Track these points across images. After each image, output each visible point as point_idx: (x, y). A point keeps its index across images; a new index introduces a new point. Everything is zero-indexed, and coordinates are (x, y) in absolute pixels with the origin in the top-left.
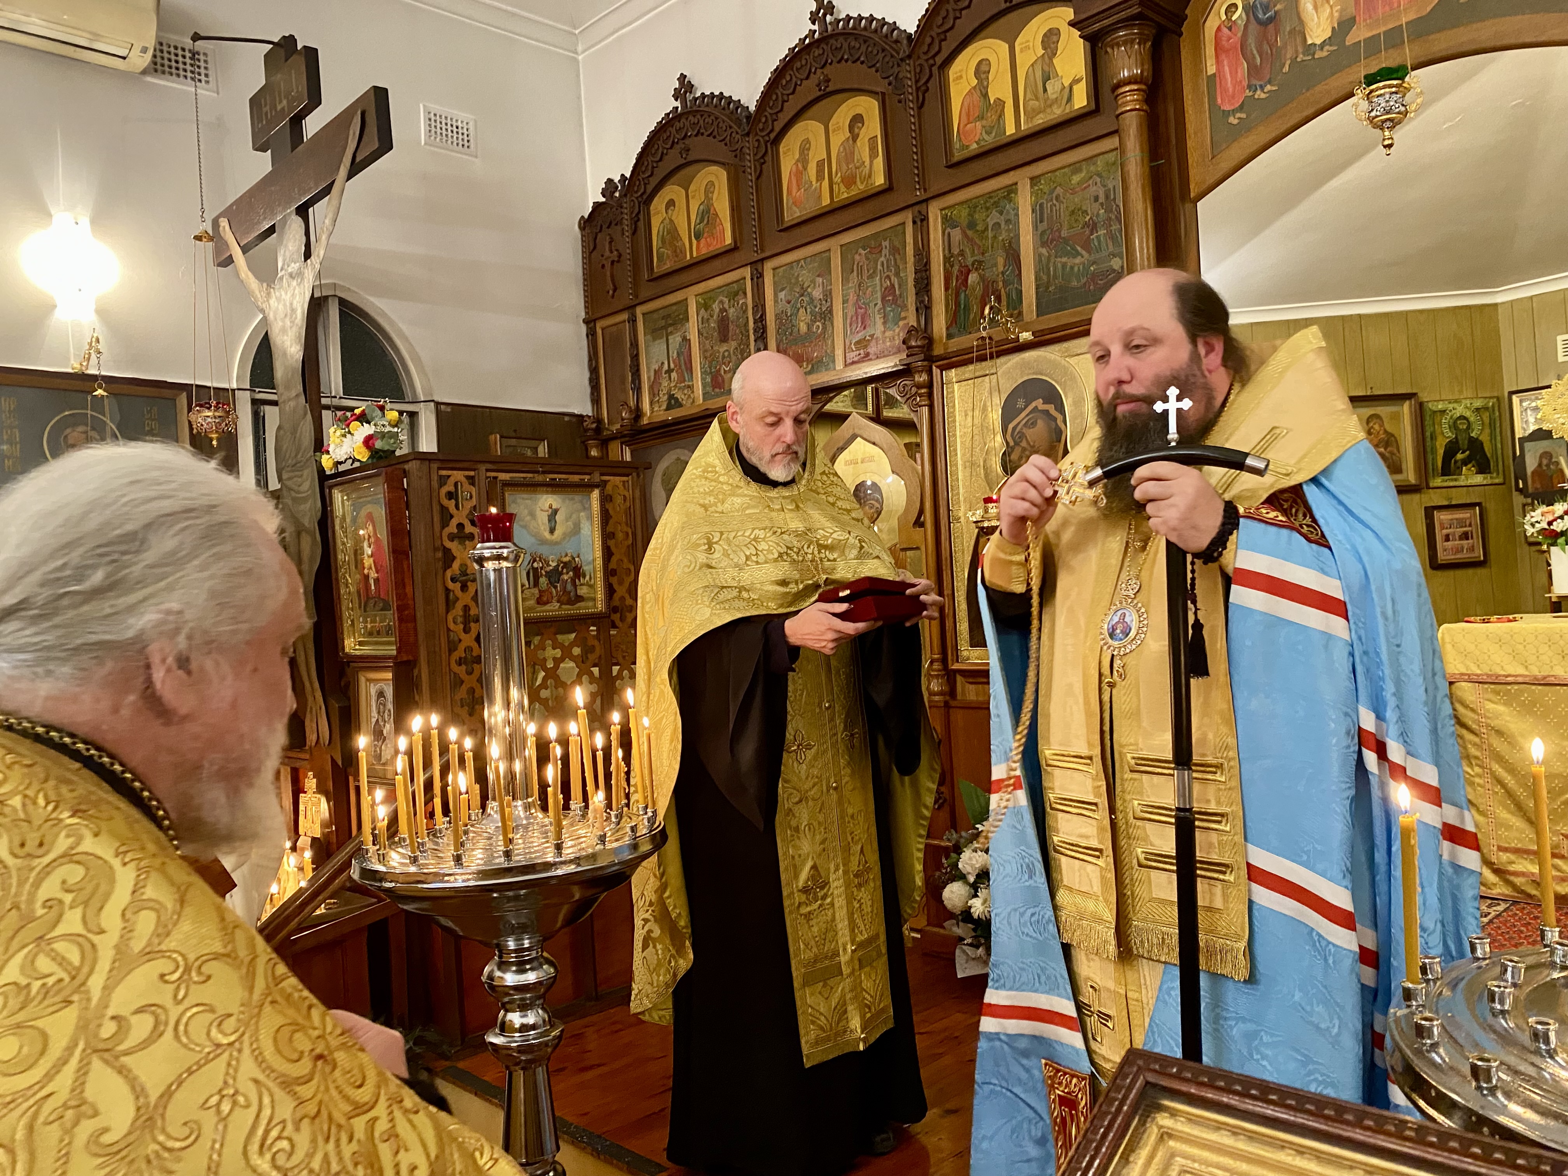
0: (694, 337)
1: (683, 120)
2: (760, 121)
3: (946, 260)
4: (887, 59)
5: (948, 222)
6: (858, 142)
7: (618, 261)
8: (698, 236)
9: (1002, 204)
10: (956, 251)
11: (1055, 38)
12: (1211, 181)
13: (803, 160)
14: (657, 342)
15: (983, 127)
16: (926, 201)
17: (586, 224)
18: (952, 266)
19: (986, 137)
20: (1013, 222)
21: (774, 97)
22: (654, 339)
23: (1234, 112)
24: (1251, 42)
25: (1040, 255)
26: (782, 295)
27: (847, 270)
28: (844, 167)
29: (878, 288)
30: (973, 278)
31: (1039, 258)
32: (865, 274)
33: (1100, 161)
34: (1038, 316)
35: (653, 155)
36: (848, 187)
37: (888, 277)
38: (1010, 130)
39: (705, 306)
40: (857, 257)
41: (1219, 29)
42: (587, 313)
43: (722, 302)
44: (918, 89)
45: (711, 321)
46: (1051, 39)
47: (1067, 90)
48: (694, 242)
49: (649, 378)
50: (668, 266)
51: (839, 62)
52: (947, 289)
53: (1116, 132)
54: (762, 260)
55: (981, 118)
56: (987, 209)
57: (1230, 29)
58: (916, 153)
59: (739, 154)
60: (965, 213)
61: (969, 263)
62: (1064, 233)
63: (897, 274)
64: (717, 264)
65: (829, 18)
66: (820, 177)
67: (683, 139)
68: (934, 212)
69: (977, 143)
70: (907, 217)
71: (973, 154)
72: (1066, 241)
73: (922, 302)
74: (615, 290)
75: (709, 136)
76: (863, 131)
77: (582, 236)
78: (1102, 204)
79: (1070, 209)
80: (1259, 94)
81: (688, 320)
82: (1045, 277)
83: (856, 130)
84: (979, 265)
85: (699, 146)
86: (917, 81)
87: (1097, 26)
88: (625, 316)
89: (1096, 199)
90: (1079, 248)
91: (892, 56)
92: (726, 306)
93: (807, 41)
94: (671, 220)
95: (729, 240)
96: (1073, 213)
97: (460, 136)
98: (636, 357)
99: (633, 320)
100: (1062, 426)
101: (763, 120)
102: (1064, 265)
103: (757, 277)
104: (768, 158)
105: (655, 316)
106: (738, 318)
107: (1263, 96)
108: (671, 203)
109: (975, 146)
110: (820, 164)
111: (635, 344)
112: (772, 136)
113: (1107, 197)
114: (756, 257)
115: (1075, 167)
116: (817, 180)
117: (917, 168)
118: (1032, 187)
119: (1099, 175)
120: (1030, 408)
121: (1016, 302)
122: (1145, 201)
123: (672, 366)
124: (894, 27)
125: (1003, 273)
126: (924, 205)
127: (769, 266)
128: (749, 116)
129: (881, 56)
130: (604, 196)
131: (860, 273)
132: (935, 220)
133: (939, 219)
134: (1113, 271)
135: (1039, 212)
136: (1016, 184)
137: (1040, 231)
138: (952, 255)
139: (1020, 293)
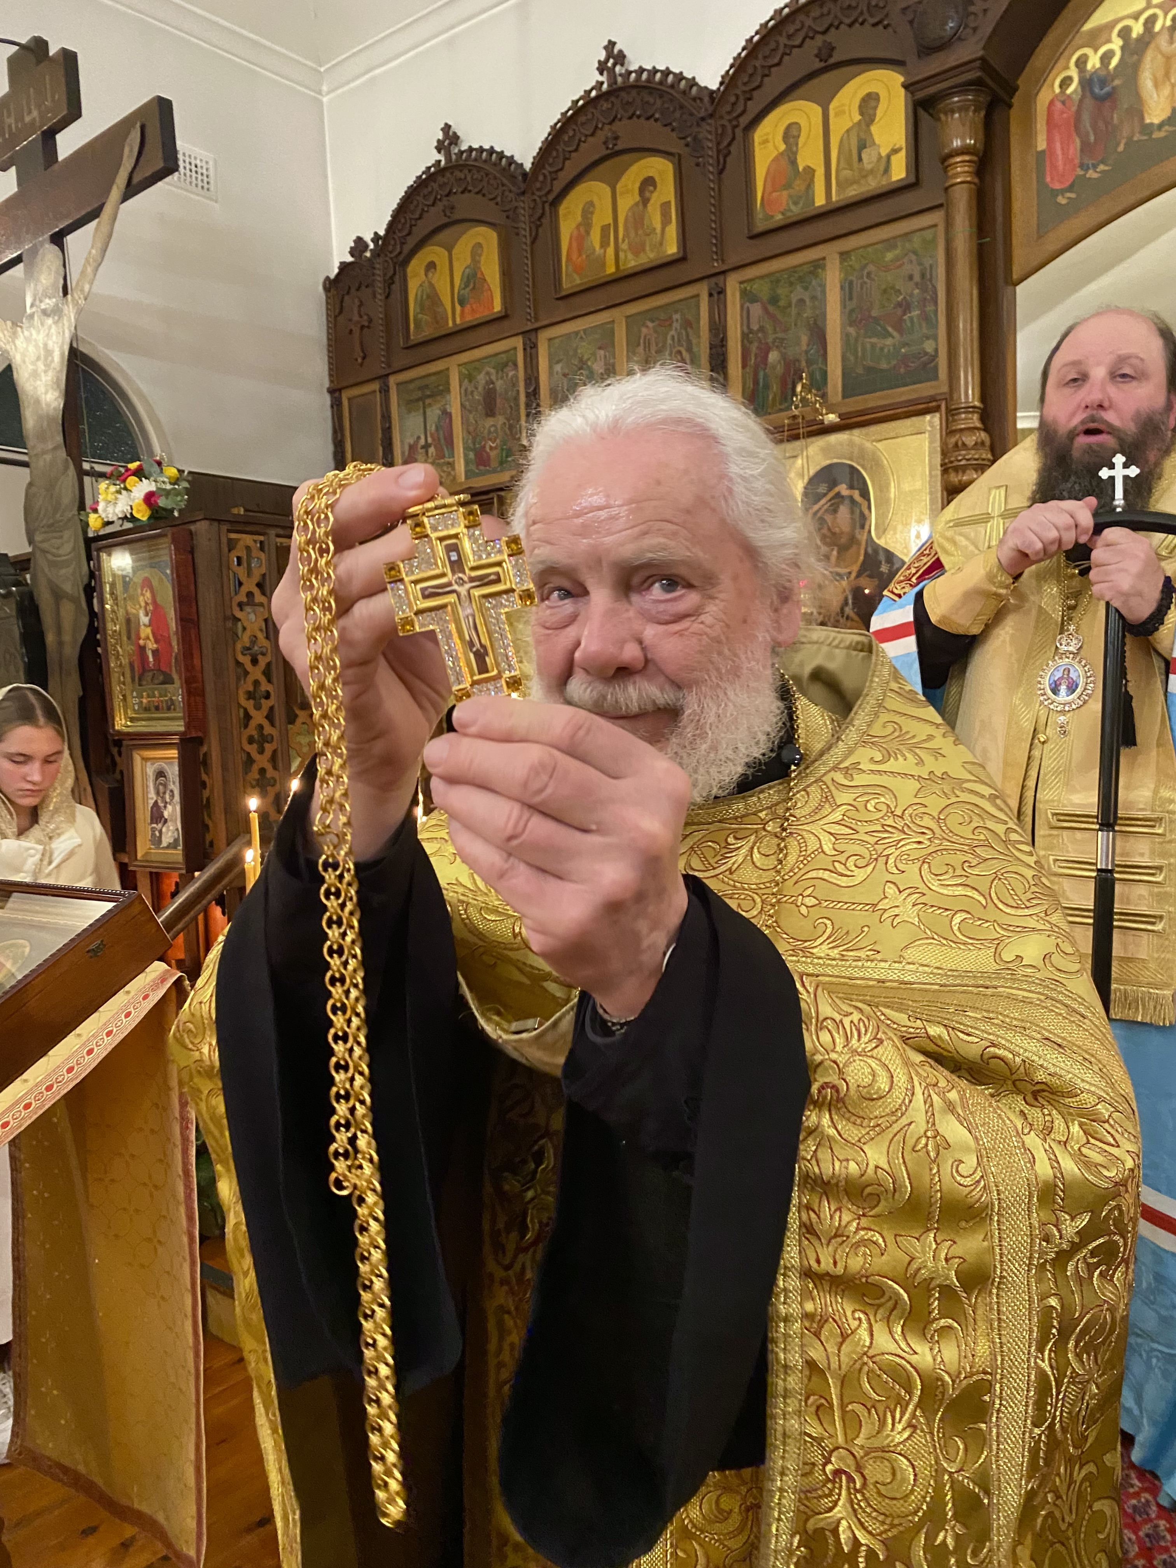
1: (448, 175)
2: (537, 179)
3: (744, 336)
4: (685, 117)
5: (748, 296)
6: (650, 207)
7: (368, 327)
8: (462, 303)
9: (807, 279)
10: (755, 327)
11: (873, 103)
12: (1035, 263)
13: (586, 224)
14: (413, 414)
15: (790, 196)
16: (723, 272)
17: (330, 285)
18: (751, 343)
19: (793, 207)
20: (820, 301)
21: (554, 154)
22: (409, 412)
23: (1062, 192)
24: (1086, 117)
25: (848, 335)
26: (558, 368)
27: (633, 343)
28: (632, 234)
30: (773, 356)
31: (846, 337)
32: (653, 348)
33: (916, 239)
34: (844, 397)
35: (412, 212)
36: (636, 254)
37: (680, 352)
38: (820, 200)
39: (469, 377)
40: (644, 330)
41: (1052, 103)
42: (331, 381)
43: (488, 373)
44: (719, 151)
45: (475, 393)
46: (869, 104)
47: (884, 161)
48: (458, 308)
50: (427, 333)
51: (630, 118)
52: (744, 366)
53: (941, 205)
54: (536, 330)
55: (788, 186)
56: (791, 284)
57: (1063, 103)
58: (715, 222)
59: (511, 215)
60: (766, 287)
61: (770, 340)
62: (875, 313)
63: (689, 350)
64: (484, 332)
65: (618, 69)
66: (604, 244)
67: (448, 195)
68: (732, 285)
69: (783, 214)
70: (703, 289)
72: (876, 320)
74: (364, 358)
75: (477, 193)
76: (655, 196)
77: (327, 297)
78: (917, 284)
79: (884, 287)
80: (1091, 174)
82: (852, 358)
83: (647, 194)
84: (780, 344)
85: (465, 204)
86: (718, 144)
87: (932, 90)
88: (375, 386)
89: (911, 278)
90: (890, 329)
91: (692, 114)
92: (494, 378)
93: (594, 94)
94: (431, 285)
95: (497, 307)
96: (885, 291)
97: (200, 177)
98: (387, 432)
99: (385, 390)
100: (866, 512)
101: (541, 178)
102: (873, 346)
103: (531, 348)
104: (546, 221)
105: (411, 386)
106: (506, 392)
107: (1095, 175)
108: (431, 266)
109: (779, 217)
110: (605, 229)
111: (387, 417)
112: (551, 197)
113: (923, 276)
114: (530, 326)
115: (890, 244)
116: (602, 246)
117: (715, 237)
118: (841, 263)
119: (915, 253)
120: (831, 494)
121: (819, 384)
122: (971, 277)
123: (430, 440)
124: (693, 83)
125: (807, 352)
126: (722, 277)
127: (543, 337)
128: (525, 175)
129: (677, 114)
130: (352, 256)
131: (647, 346)
132: (733, 295)
133: (738, 294)
134: (926, 354)
135: (848, 290)
136: (824, 259)
137: (848, 309)
138: (751, 331)
139: (824, 374)
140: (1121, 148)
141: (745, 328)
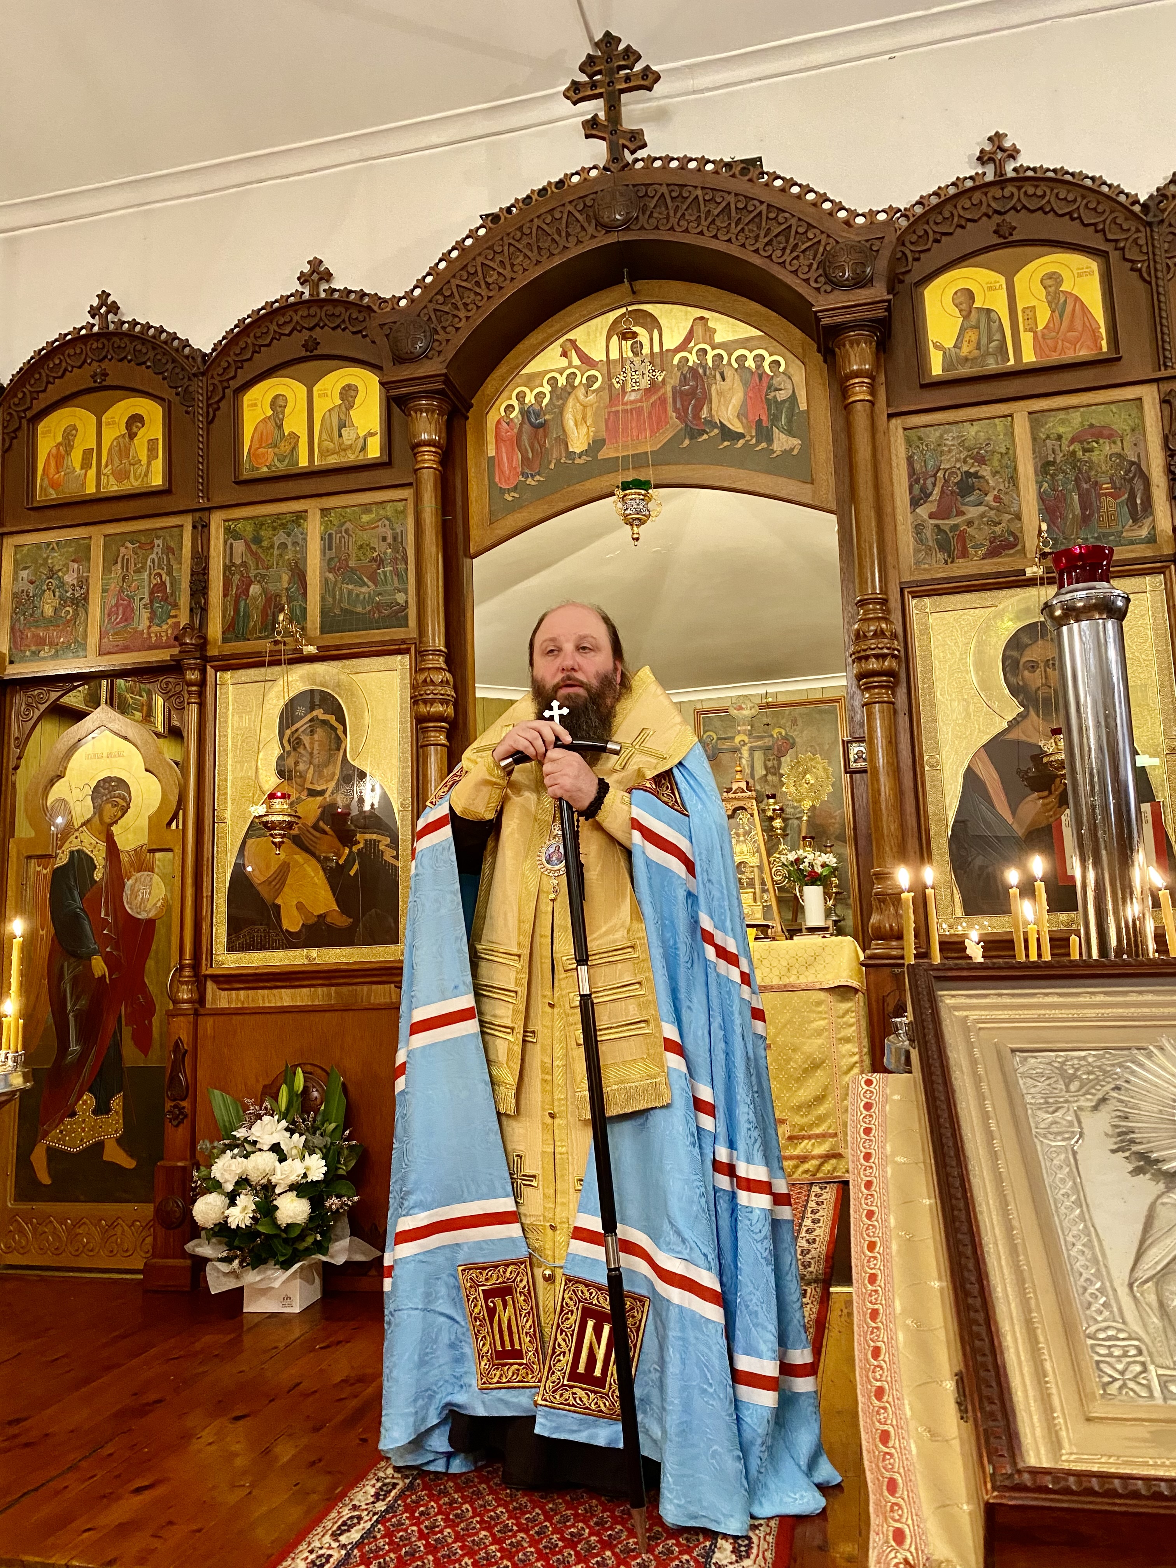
2: (16, 396)
3: (227, 568)
4: (177, 370)
5: (231, 534)
6: (136, 441)
9: (289, 526)
10: (238, 562)
11: (353, 393)
12: (488, 543)
13: (67, 445)
15: (276, 454)
16: (209, 509)
18: (233, 575)
19: (278, 464)
20: (301, 546)
21: (37, 376)
23: (509, 491)
24: (525, 437)
25: (326, 580)
26: (24, 574)
27: (110, 562)
28: (117, 462)
29: (146, 583)
30: (255, 589)
32: (132, 568)
33: (389, 510)
34: (322, 633)
36: (119, 480)
37: (160, 576)
40: (123, 550)
41: (499, 422)
44: (209, 406)
46: (348, 393)
47: (361, 441)
51: (121, 360)
52: (225, 595)
53: (410, 484)
54: (2, 535)
55: (274, 445)
56: (274, 529)
57: (508, 424)
60: (250, 528)
61: (252, 575)
62: (352, 563)
63: (170, 573)
65: (110, 317)
66: (86, 465)
68: (217, 521)
69: (268, 467)
70: (187, 522)
71: (263, 476)
72: (353, 570)
73: (199, 603)
76: (141, 433)
78: (389, 545)
79: (359, 543)
80: (530, 481)
82: (330, 600)
83: (135, 429)
84: (262, 579)
86: (208, 399)
87: (404, 390)
89: (384, 539)
90: (365, 579)
91: (183, 369)
93: (83, 332)
96: (361, 547)
100: (342, 735)
101: (20, 395)
102: (350, 592)
104: (23, 434)
107: (533, 483)
109: (265, 469)
110: (87, 453)
112: (29, 414)
113: (395, 539)
115: (366, 508)
116: (82, 468)
117: (202, 477)
118: (321, 517)
119: (388, 519)
120: (308, 718)
121: (300, 617)
122: (437, 546)
124: (186, 344)
125: (287, 590)
126: (207, 514)
127: (9, 543)
129: (170, 366)
131: (126, 566)
132: (217, 530)
133: (222, 530)
134: (398, 604)
135: (328, 541)
136: (306, 511)
137: (327, 557)
138: (234, 565)
139: (304, 610)
140: (552, 466)
141: (227, 562)
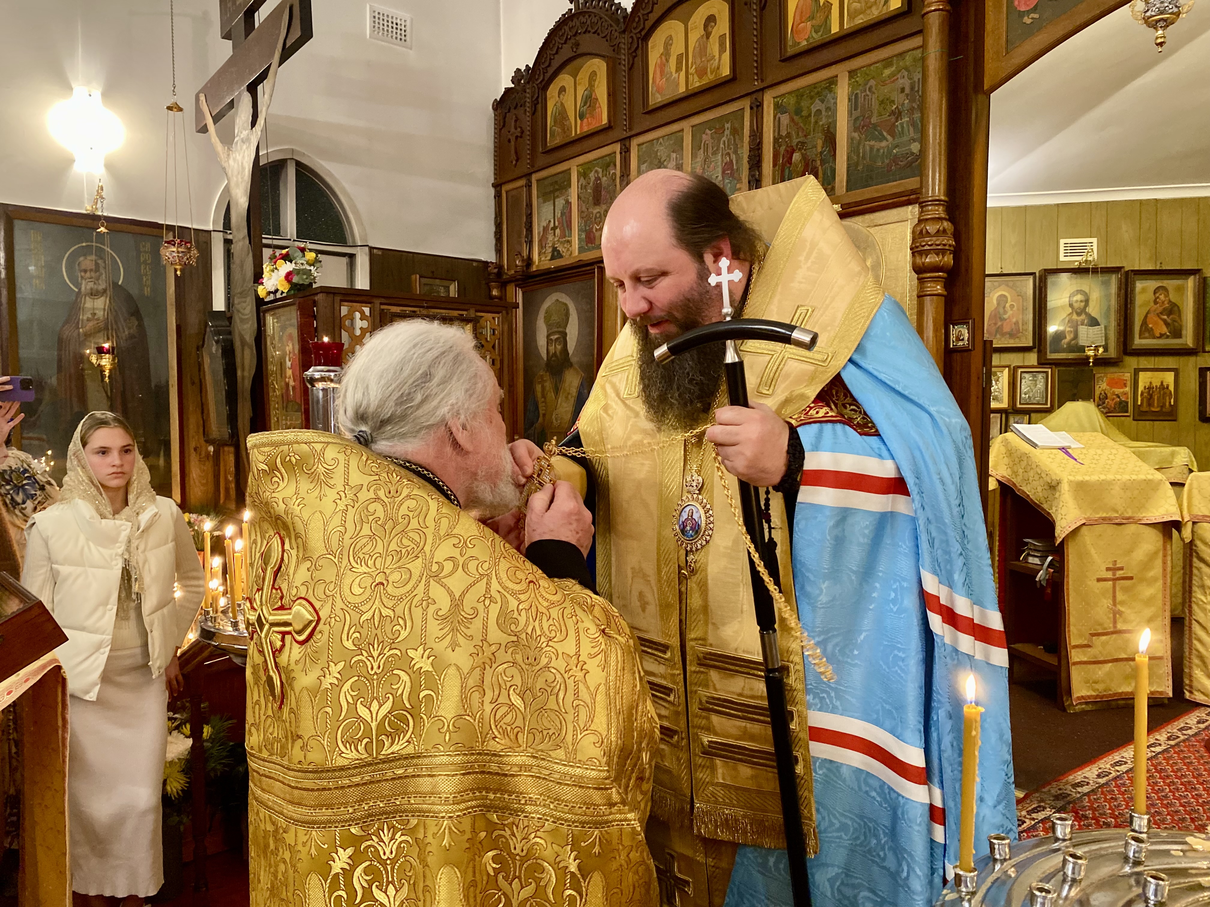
0: (574, 199)
1: (575, 20)
3: (776, 140)
5: (779, 108)
6: (711, 39)
7: (521, 137)
8: (582, 117)
9: (824, 93)
10: (784, 133)
13: (667, 54)
14: (547, 203)
15: (813, 26)
17: (498, 105)
18: (780, 146)
19: (814, 35)
20: (832, 110)
22: (544, 202)
23: (1029, 12)
25: (853, 139)
26: (643, 167)
27: (696, 146)
28: (698, 61)
29: (719, 163)
30: (796, 156)
31: (851, 140)
32: (710, 151)
33: (908, 58)
34: (847, 191)
35: (551, 49)
36: (700, 77)
37: (728, 154)
38: (835, 29)
39: (583, 175)
40: (704, 136)
42: (495, 179)
43: (596, 171)
45: (588, 187)
48: (579, 121)
49: (539, 233)
50: (558, 141)
52: (775, 165)
53: (920, 31)
54: (630, 138)
56: (812, 98)
58: (756, 49)
59: (616, 49)
60: (792, 100)
61: (794, 144)
62: (874, 120)
63: (736, 152)
64: (595, 140)
66: (678, 69)
67: (575, 35)
68: (768, 100)
69: (807, 40)
70: (746, 104)
71: (802, 50)
72: (875, 126)
73: (753, 176)
74: (517, 161)
75: (594, 33)
76: (714, 31)
77: (495, 115)
78: (907, 95)
79: (881, 99)
81: (570, 187)
82: (855, 158)
83: (710, 29)
84: (802, 146)
85: (588, 42)
88: (522, 182)
89: (903, 90)
90: (885, 134)
92: (600, 175)
94: (562, 104)
95: (605, 121)
96: (882, 102)
97: (399, 31)
98: (530, 216)
99: (529, 186)
102: (872, 148)
103: (625, 152)
104: (639, 52)
105: (546, 182)
108: (563, 90)
109: (805, 43)
110: (680, 57)
111: (530, 205)
112: (643, 34)
113: (912, 88)
114: (625, 135)
115: (887, 62)
116: (677, 71)
117: (756, 61)
118: (850, 80)
119: (907, 69)
121: (830, 178)
122: (940, 91)
123: (557, 223)
125: (821, 153)
126: (761, 93)
127: (635, 142)
128: (625, 16)
130: (513, 83)
132: (769, 107)
133: (772, 106)
134: (912, 154)
135: (854, 101)
136: (837, 76)
137: (853, 118)
138: (781, 137)
139: (833, 171)
141: (776, 134)
